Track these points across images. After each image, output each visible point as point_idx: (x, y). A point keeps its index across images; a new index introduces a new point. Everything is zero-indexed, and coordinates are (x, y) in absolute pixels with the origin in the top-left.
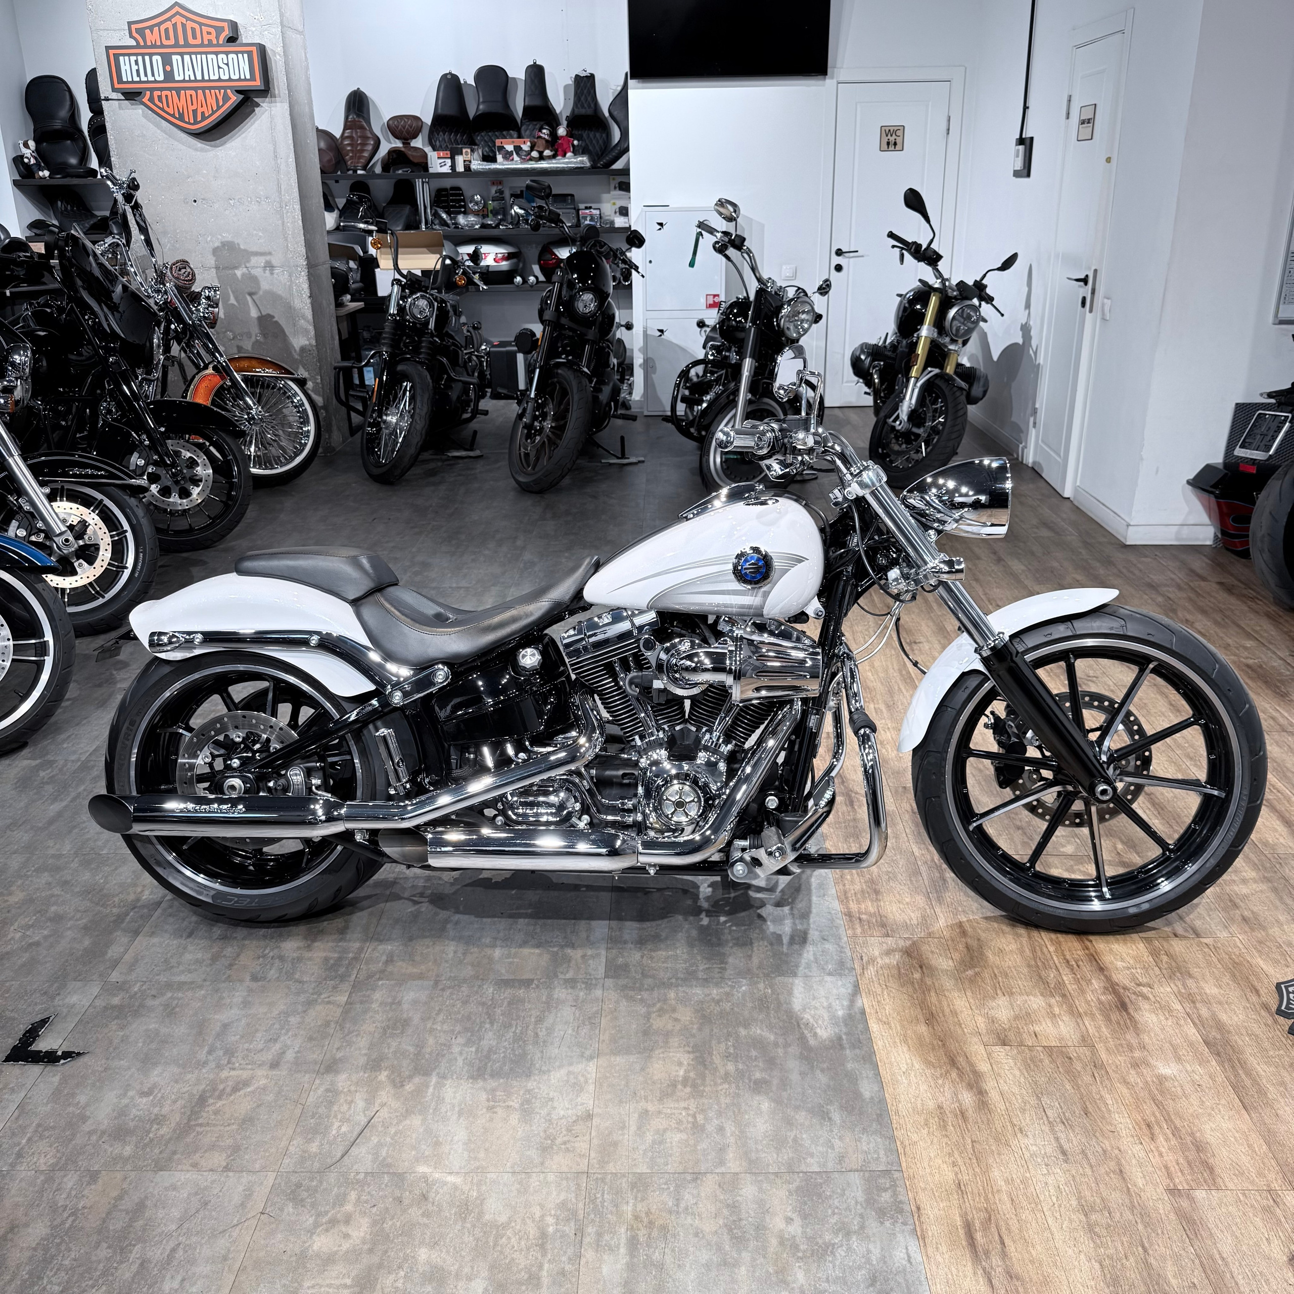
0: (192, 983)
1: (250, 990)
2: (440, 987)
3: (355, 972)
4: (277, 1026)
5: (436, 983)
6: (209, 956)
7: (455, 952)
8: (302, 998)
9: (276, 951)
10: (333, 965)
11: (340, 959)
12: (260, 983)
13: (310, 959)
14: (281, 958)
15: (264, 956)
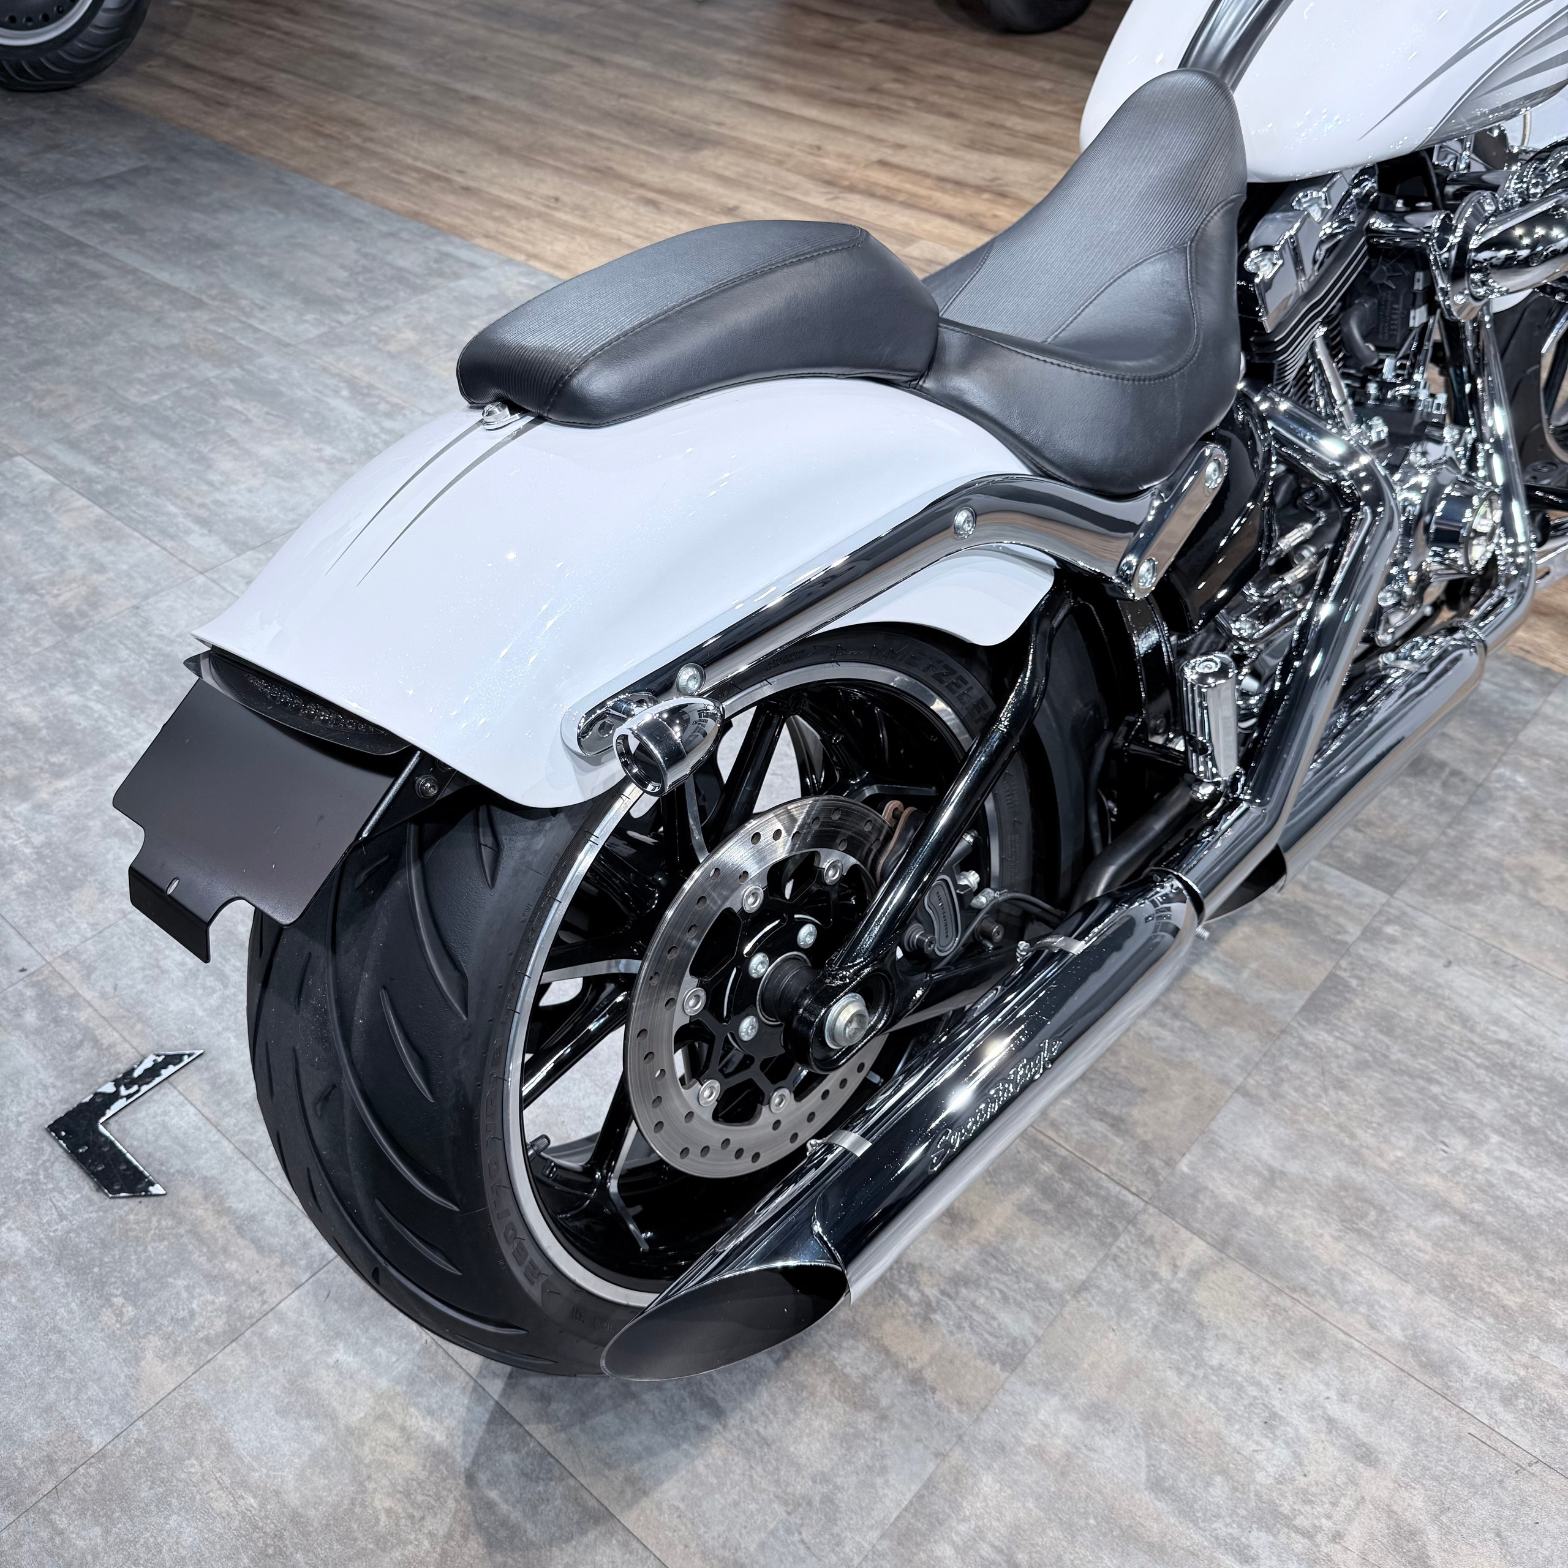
0: (930, 1485)
1: (1049, 1386)
2: (1264, 1094)
3: (1115, 1189)
4: (1225, 1395)
5: (1243, 1091)
6: (839, 1407)
7: (1162, 1025)
8: (1148, 1311)
9: (924, 1277)
10: (1060, 1206)
11: (1047, 1190)
12: (1034, 1358)
13: (1006, 1236)
14: (959, 1280)
15: (929, 1307)
